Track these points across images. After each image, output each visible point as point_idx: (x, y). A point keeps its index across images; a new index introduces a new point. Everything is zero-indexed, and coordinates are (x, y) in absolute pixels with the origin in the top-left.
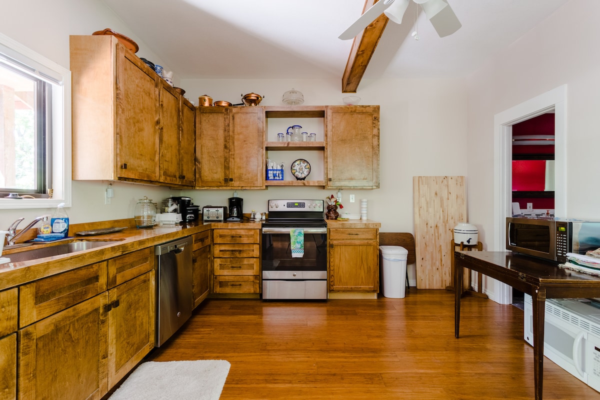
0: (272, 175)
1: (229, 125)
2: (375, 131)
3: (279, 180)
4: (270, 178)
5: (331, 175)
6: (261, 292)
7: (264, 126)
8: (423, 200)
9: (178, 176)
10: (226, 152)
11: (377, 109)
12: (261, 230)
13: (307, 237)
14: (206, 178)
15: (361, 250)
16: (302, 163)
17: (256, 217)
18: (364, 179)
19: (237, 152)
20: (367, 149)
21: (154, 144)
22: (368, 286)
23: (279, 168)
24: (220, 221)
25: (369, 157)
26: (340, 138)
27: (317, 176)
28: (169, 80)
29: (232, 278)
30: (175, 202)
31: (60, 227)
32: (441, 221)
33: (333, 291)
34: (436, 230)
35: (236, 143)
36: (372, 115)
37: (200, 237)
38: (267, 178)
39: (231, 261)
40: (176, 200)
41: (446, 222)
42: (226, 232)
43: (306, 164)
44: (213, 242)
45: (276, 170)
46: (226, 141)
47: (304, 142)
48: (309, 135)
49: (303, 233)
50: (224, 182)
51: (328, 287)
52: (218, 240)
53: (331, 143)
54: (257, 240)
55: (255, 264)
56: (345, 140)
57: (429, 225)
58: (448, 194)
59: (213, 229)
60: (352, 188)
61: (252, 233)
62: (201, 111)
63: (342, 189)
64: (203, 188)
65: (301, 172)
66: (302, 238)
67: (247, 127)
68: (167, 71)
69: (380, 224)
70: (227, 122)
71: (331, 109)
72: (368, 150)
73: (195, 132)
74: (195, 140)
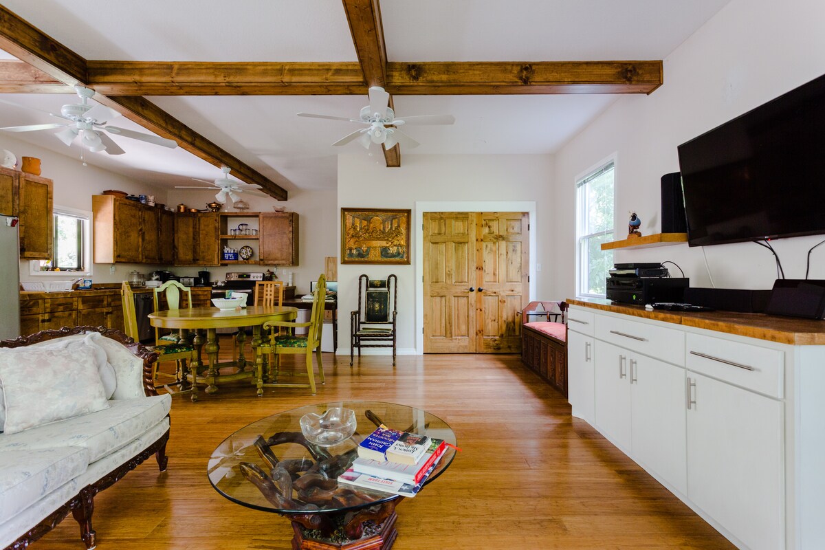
0: (227, 257)
1: (196, 225)
2: (291, 229)
3: (233, 259)
4: (226, 259)
5: (263, 256)
7: (220, 225)
8: (330, 273)
9: (157, 258)
10: (194, 242)
11: (291, 214)
12: (212, 291)
14: (181, 259)
16: (247, 248)
18: (284, 259)
19: (201, 242)
20: (286, 240)
21: (138, 242)
23: (233, 252)
25: (287, 245)
26: (268, 233)
31: (88, 284)
35: (201, 236)
36: (288, 218)
40: (157, 273)
43: (250, 249)
45: (230, 253)
46: (194, 235)
48: (251, 230)
50: (193, 261)
53: (262, 236)
54: (209, 298)
56: (271, 234)
60: (282, 264)
61: (206, 293)
62: (178, 215)
64: (180, 266)
65: (247, 254)
67: (208, 225)
68: (152, 202)
70: (195, 222)
71: (262, 214)
73: (173, 229)
74: (174, 234)
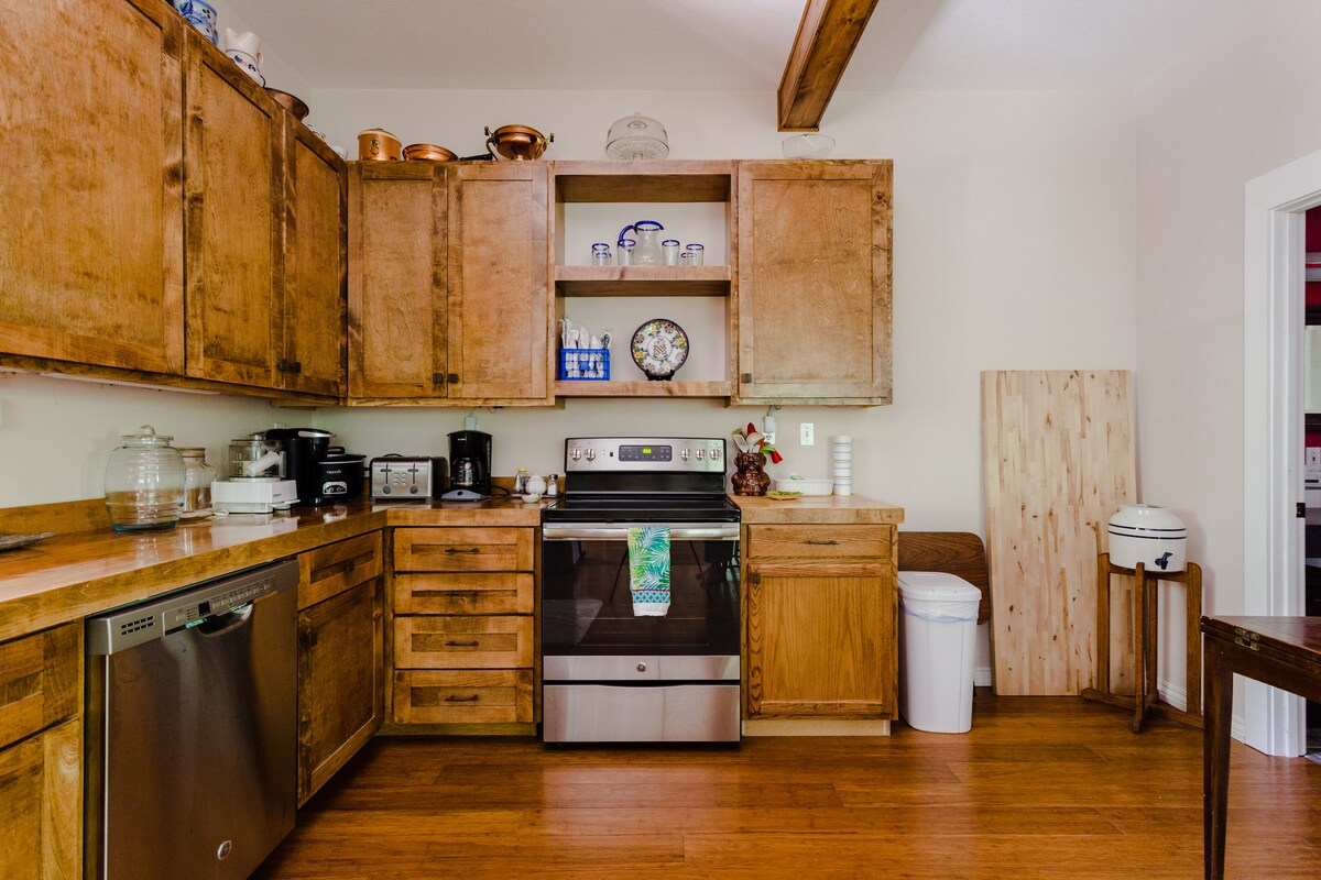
0: (576, 366)
1: (446, 217)
2: (880, 236)
3: (596, 379)
4: (570, 375)
5: (751, 363)
6: (539, 720)
7: (552, 218)
8: (1011, 439)
9: (272, 362)
10: (439, 297)
11: (885, 170)
12: (538, 530)
13: (680, 550)
14: (377, 374)
15: (843, 593)
16: (662, 330)
17: (531, 487)
18: (846, 377)
19: (470, 296)
20: (856, 286)
22: (867, 699)
23: (597, 345)
24: (422, 501)
25: (861, 311)
26: (776, 254)
27: (708, 371)
28: (247, 60)
29: (448, 678)
30: (273, 444)
32: (1065, 499)
33: (759, 713)
34: (1049, 524)
35: (467, 271)
36: (872, 187)
37: (337, 558)
38: (561, 374)
39: (446, 626)
40: (273, 437)
41: (1076, 502)
42: (430, 537)
43: (675, 333)
44: (393, 566)
45: (589, 351)
46: (437, 263)
47: (671, 267)
48: (683, 249)
49: (667, 541)
50: (431, 385)
51: (745, 703)
52: (406, 561)
53: (748, 270)
54: (526, 560)
55: (520, 634)
56: (791, 261)
57: (1029, 512)
58: (1083, 423)
59: (393, 529)
60: (812, 402)
61: (511, 538)
62: (364, 174)
63: (777, 407)
64: (372, 404)
65: (661, 356)
66: (665, 556)
67: (500, 221)
68: (239, 32)
69: (903, 510)
70: (441, 205)
71: (750, 170)
72: (859, 292)
73: (344, 237)
74: (345, 259)
